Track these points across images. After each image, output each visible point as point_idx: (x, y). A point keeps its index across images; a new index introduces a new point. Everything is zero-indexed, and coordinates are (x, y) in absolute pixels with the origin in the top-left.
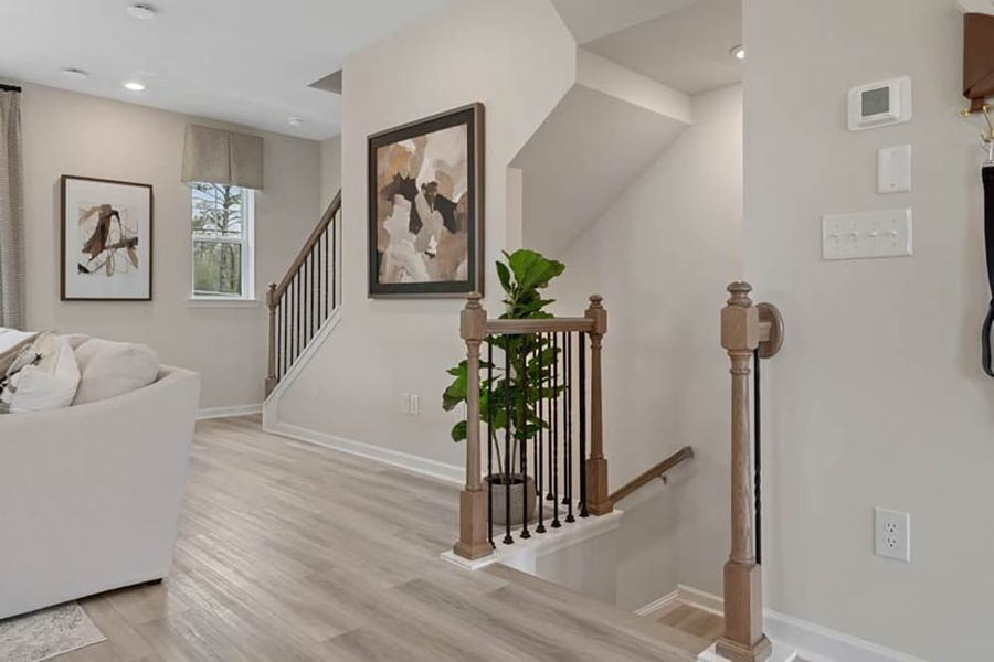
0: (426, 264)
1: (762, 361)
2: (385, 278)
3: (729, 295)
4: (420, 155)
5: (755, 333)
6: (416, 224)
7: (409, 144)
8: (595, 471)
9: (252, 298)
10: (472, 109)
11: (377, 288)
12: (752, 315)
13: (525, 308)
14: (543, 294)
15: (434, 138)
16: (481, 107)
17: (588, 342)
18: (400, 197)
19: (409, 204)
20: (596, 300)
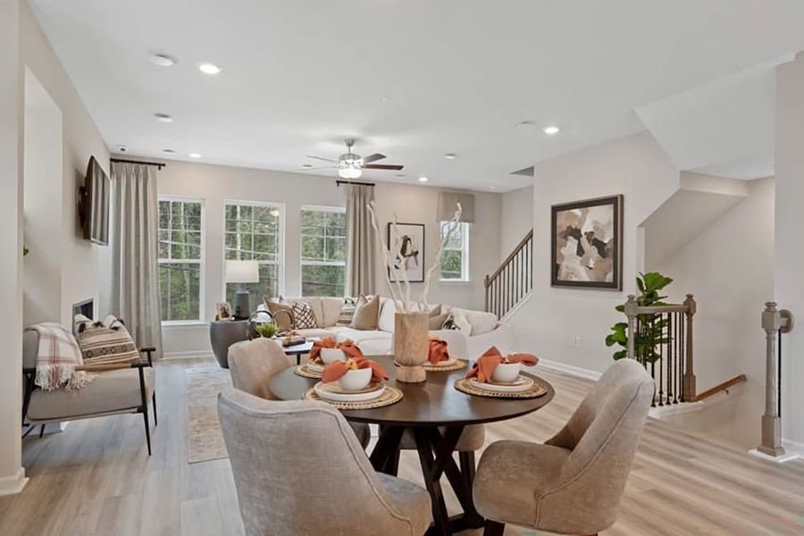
0: (587, 272)
1: (783, 335)
2: (562, 277)
3: (766, 307)
4: (584, 217)
5: (779, 322)
6: (580, 251)
7: (577, 212)
8: (689, 381)
9: (467, 280)
10: (617, 198)
11: (556, 282)
12: (777, 316)
13: (649, 300)
14: (660, 293)
15: (592, 209)
16: (622, 196)
17: (685, 317)
18: (571, 238)
19: (577, 241)
20: (690, 297)
